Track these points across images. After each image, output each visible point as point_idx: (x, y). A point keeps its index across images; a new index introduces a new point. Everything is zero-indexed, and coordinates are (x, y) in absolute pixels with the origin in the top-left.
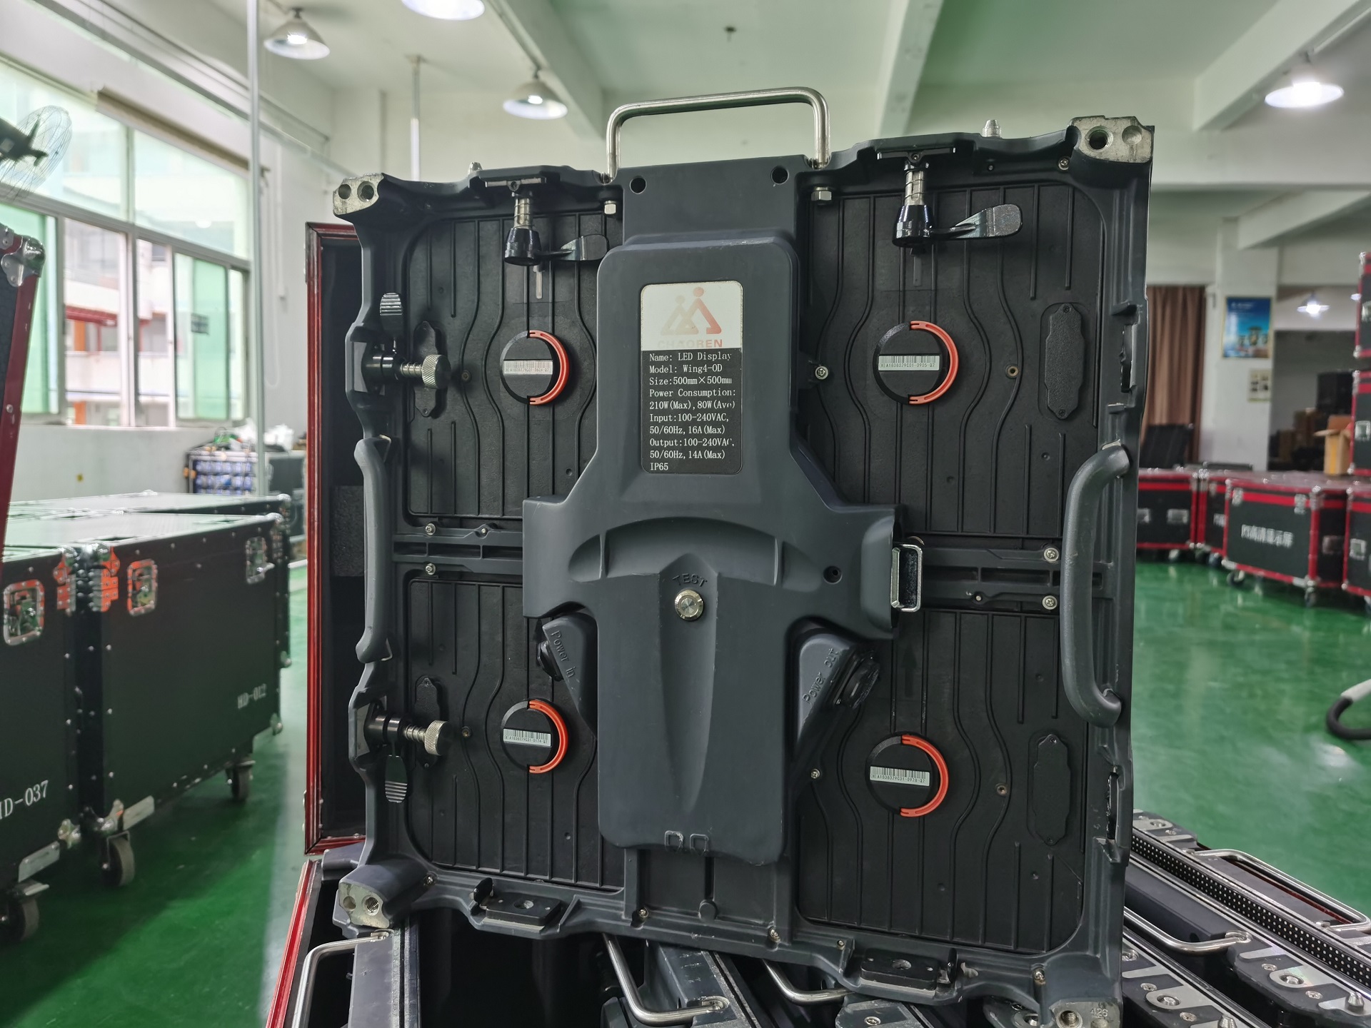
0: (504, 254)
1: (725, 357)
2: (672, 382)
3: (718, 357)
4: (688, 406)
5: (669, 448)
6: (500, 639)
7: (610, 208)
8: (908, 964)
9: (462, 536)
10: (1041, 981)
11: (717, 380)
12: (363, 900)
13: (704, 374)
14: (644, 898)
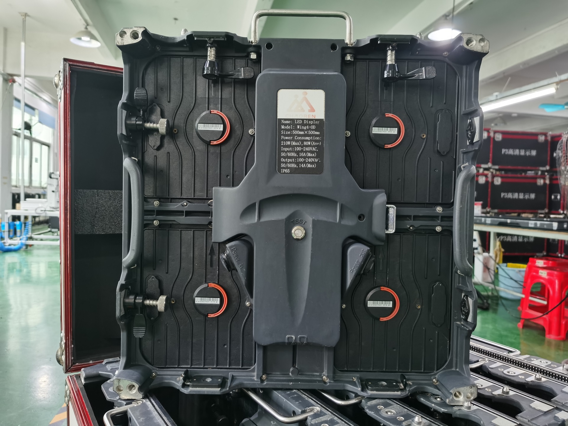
0: (203, 72)
1: (317, 122)
2: (292, 133)
3: (313, 122)
4: (299, 144)
5: (290, 163)
6: (192, 256)
7: (253, 56)
8: (384, 383)
9: (174, 206)
10: (435, 383)
11: (313, 132)
12: (127, 387)
13: (307, 130)
14: (266, 370)
